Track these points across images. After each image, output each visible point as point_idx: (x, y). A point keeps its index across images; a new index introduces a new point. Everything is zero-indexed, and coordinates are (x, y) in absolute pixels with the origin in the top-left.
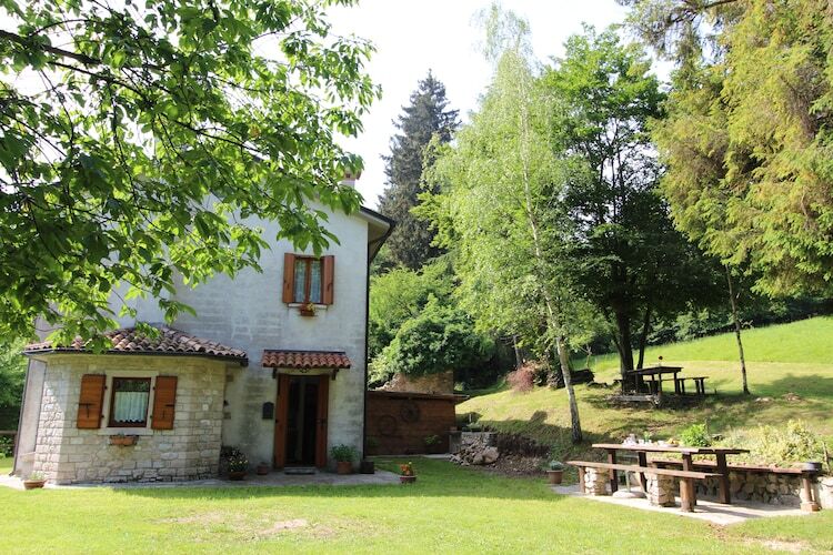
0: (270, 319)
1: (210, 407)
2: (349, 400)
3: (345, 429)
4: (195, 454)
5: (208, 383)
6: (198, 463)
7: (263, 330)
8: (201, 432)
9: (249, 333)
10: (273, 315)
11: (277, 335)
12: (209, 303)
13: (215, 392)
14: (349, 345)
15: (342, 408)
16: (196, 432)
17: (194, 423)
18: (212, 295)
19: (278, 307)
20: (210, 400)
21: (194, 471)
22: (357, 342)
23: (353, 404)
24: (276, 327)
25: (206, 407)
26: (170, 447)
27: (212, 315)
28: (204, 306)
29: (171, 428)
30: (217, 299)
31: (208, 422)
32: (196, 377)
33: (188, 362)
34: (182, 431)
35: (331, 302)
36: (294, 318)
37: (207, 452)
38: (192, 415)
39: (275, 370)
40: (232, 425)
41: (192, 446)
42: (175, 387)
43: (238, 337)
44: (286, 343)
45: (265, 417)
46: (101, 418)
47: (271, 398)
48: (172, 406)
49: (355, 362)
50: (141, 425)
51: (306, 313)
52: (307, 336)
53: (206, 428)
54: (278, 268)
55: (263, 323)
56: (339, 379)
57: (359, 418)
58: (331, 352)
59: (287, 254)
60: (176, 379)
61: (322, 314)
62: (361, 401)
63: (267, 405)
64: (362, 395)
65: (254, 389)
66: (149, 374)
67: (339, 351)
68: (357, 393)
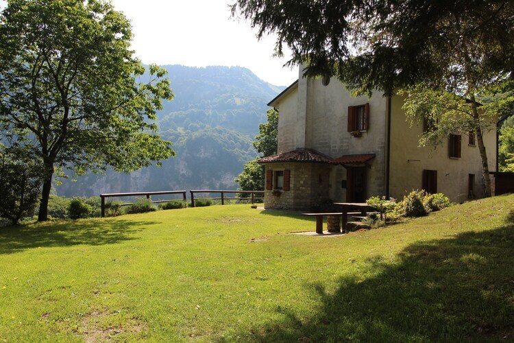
0: (345, 140)
1: (304, 182)
2: (378, 179)
4: (298, 201)
5: (303, 172)
7: (342, 146)
8: (300, 192)
9: (337, 148)
10: (346, 138)
11: (347, 148)
12: (323, 136)
13: (306, 176)
14: (377, 150)
15: (374, 183)
16: (297, 192)
17: (296, 188)
18: (324, 132)
19: (348, 134)
20: (304, 179)
21: (298, 207)
22: (381, 148)
23: (379, 181)
24: (347, 144)
25: (302, 182)
26: (289, 197)
27: (324, 141)
28: (321, 138)
29: (289, 190)
30: (325, 134)
31: (304, 188)
32: (296, 170)
33: (293, 163)
34: (292, 191)
35: (368, 129)
36: (354, 139)
37: (304, 200)
38: (295, 185)
39: (343, 164)
40: (332, 190)
41: (296, 197)
42: (289, 174)
43: (333, 150)
44: (351, 152)
45: (343, 187)
46: (272, 185)
47: (345, 178)
48: (289, 181)
49: (380, 158)
50: (281, 188)
51: (356, 136)
52: (359, 147)
53: (303, 190)
54: (347, 115)
55: (342, 143)
56: (373, 168)
57: (382, 188)
58: (369, 155)
59: (349, 107)
60: (290, 171)
61: (365, 135)
62: (383, 179)
63: (344, 182)
64: (383, 176)
65: (339, 174)
66: (283, 170)
67: (373, 153)
68: (381, 175)
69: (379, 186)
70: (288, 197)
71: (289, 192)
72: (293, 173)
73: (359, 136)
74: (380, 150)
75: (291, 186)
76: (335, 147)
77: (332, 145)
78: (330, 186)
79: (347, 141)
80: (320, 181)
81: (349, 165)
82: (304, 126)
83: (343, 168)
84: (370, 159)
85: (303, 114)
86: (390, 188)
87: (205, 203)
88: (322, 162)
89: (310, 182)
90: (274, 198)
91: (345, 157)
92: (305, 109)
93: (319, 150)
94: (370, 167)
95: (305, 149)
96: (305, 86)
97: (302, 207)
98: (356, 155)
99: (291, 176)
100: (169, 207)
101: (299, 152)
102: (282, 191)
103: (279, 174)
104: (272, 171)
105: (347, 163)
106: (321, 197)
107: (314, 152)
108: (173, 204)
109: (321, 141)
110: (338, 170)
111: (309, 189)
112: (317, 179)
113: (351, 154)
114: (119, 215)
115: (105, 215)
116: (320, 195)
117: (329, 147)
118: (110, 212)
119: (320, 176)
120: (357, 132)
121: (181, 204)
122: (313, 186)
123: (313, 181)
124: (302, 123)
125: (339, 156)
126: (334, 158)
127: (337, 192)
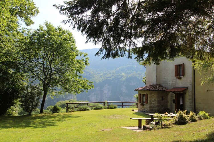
0: (174, 81)
2: (189, 99)
3: (189, 107)
4: (152, 108)
5: (153, 95)
7: (173, 83)
8: (152, 104)
9: (170, 84)
10: (174, 80)
11: (175, 84)
12: (165, 79)
13: (155, 97)
14: (189, 85)
15: (188, 101)
16: (151, 104)
17: (151, 103)
18: (165, 77)
19: (175, 78)
20: (154, 98)
21: (151, 111)
22: (190, 84)
23: (190, 101)
25: (153, 100)
28: (164, 79)
29: (147, 103)
30: (166, 78)
31: (154, 103)
32: (150, 94)
33: (149, 91)
34: (149, 104)
35: (184, 75)
36: (178, 80)
37: (154, 108)
38: (150, 101)
39: (173, 92)
40: (169, 104)
41: (150, 107)
42: (148, 96)
44: (177, 86)
45: (173, 103)
46: (141, 101)
47: (174, 98)
48: (147, 99)
49: (190, 89)
50: (144, 102)
51: (178, 78)
52: (181, 84)
53: (154, 104)
54: (174, 69)
55: (173, 82)
56: (187, 94)
57: (192, 104)
58: (185, 88)
59: (175, 65)
60: (148, 95)
61: (183, 78)
62: (192, 100)
63: (174, 100)
64: (192, 98)
65: (172, 96)
66: (145, 94)
67: (187, 87)
68: (191, 98)
69: (190, 103)
70: (147, 106)
71: (147, 104)
72: (149, 95)
73: (180, 78)
74: (190, 86)
75: (148, 101)
76: (170, 83)
77: (168, 83)
78: (168, 102)
79: (175, 81)
80: (163, 99)
81: (176, 92)
82: (156, 74)
83: (173, 94)
84: (185, 90)
86: (196, 104)
87: (113, 107)
88: (163, 91)
89: (157, 100)
90: (142, 106)
91: (174, 88)
93: (163, 85)
94: (186, 93)
95: (156, 84)
97: (153, 111)
98: (179, 88)
99: (148, 97)
100: (97, 109)
101: (153, 86)
102: (145, 103)
103: (143, 95)
104: (141, 94)
105: (175, 91)
106: (163, 107)
107: (160, 86)
108: (98, 107)
109: (164, 81)
110: (171, 94)
111: (157, 103)
112: (161, 98)
113: (177, 87)
114: (73, 111)
115: (68, 111)
116: (162, 106)
117: (167, 83)
118: (70, 110)
119: (162, 97)
120: (179, 77)
121: (102, 108)
122: (158, 102)
123: (159, 99)
124: (155, 72)
125: (171, 88)
126: (169, 89)
127: (171, 105)
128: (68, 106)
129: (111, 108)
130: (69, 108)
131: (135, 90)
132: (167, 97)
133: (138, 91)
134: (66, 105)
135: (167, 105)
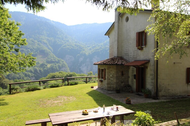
1: (112, 75)
2: (151, 75)
4: (109, 86)
5: (111, 70)
6: (110, 87)
7: (134, 55)
8: (110, 81)
9: (132, 56)
10: (136, 51)
11: (136, 56)
13: (113, 72)
15: (149, 77)
16: (109, 81)
17: (109, 79)
19: (136, 48)
20: (112, 74)
21: (109, 89)
24: (136, 54)
25: (111, 76)
28: (125, 51)
30: (127, 49)
31: (112, 79)
32: (108, 69)
33: (107, 66)
34: (107, 80)
35: (145, 44)
36: (139, 51)
37: (112, 85)
38: (108, 77)
39: (134, 66)
40: (130, 80)
41: (108, 84)
42: (105, 71)
43: (130, 57)
44: (138, 58)
45: (134, 78)
46: (100, 76)
47: (135, 73)
48: (105, 75)
49: (152, 62)
51: (139, 49)
52: (142, 55)
53: (112, 80)
54: (136, 37)
55: (134, 53)
56: (149, 68)
57: (153, 81)
58: (145, 60)
59: (136, 33)
60: (105, 70)
61: (144, 49)
62: (154, 75)
63: (135, 75)
64: (154, 73)
65: (133, 71)
66: (103, 68)
67: (148, 59)
68: (152, 73)
69: (152, 79)
70: (105, 83)
71: (105, 80)
72: (107, 71)
73: (141, 49)
74: (152, 58)
75: (106, 77)
76: (131, 55)
77: (130, 55)
78: (129, 77)
80: (123, 75)
82: (117, 45)
83: (135, 68)
84: (147, 63)
85: (116, 38)
86: (159, 81)
88: (122, 64)
89: (115, 76)
90: (100, 83)
91: (136, 61)
92: (117, 36)
93: (125, 57)
94: (147, 67)
95: (117, 57)
96: (117, 23)
97: (111, 89)
98: (140, 61)
99: (106, 72)
101: (113, 59)
102: (103, 80)
103: (102, 70)
104: (100, 69)
105: (136, 65)
106: (123, 84)
107: (121, 58)
108: (54, 85)
109: (125, 53)
110: (132, 69)
111: (115, 79)
112: (120, 74)
113: (138, 60)
114: (18, 93)
115: (12, 93)
116: (122, 82)
117: (128, 55)
118: (13, 91)
119: (122, 72)
120: (140, 47)
121: (58, 85)
122: (117, 78)
123: (117, 75)
124: (116, 43)
125: (133, 61)
126: (131, 62)
127: (132, 81)
128: (12, 87)
129: (71, 85)
130: (13, 89)
131: (95, 64)
132: (128, 72)
133: (97, 66)
134: (8, 86)
135: (128, 81)
